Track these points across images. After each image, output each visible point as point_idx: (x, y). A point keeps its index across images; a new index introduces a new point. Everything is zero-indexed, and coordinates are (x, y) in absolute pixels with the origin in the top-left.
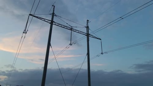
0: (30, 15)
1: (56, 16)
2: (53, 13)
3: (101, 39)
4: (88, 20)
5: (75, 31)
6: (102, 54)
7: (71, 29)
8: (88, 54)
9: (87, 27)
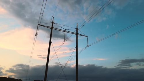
0: (39, 25)
1: (54, 23)
2: (53, 22)
3: (87, 36)
4: (77, 24)
5: (68, 32)
6: (88, 46)
7: (65, 31)
8: (77, 47)
9: (77, 29)
